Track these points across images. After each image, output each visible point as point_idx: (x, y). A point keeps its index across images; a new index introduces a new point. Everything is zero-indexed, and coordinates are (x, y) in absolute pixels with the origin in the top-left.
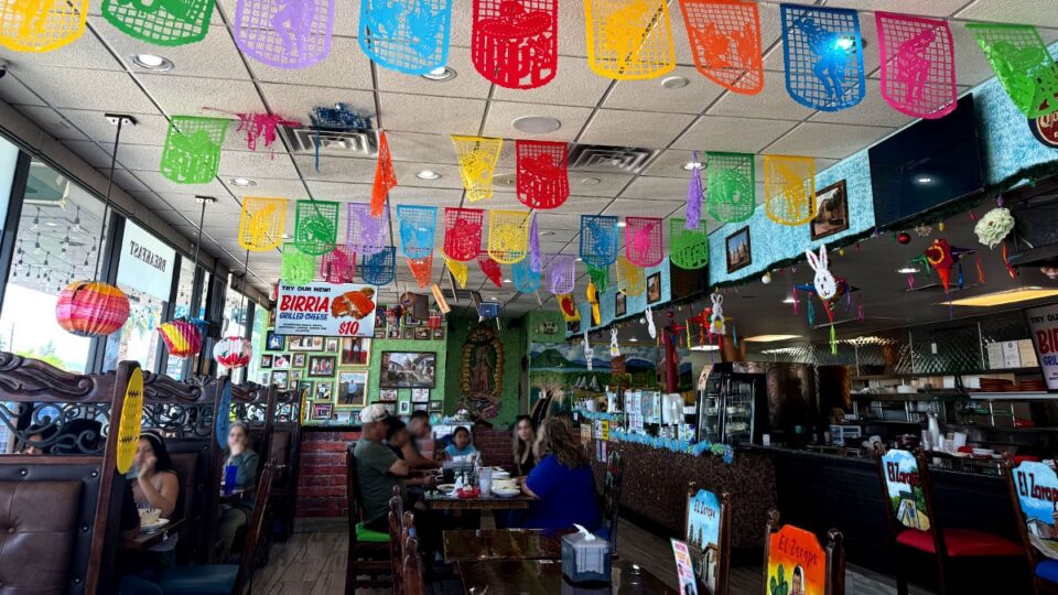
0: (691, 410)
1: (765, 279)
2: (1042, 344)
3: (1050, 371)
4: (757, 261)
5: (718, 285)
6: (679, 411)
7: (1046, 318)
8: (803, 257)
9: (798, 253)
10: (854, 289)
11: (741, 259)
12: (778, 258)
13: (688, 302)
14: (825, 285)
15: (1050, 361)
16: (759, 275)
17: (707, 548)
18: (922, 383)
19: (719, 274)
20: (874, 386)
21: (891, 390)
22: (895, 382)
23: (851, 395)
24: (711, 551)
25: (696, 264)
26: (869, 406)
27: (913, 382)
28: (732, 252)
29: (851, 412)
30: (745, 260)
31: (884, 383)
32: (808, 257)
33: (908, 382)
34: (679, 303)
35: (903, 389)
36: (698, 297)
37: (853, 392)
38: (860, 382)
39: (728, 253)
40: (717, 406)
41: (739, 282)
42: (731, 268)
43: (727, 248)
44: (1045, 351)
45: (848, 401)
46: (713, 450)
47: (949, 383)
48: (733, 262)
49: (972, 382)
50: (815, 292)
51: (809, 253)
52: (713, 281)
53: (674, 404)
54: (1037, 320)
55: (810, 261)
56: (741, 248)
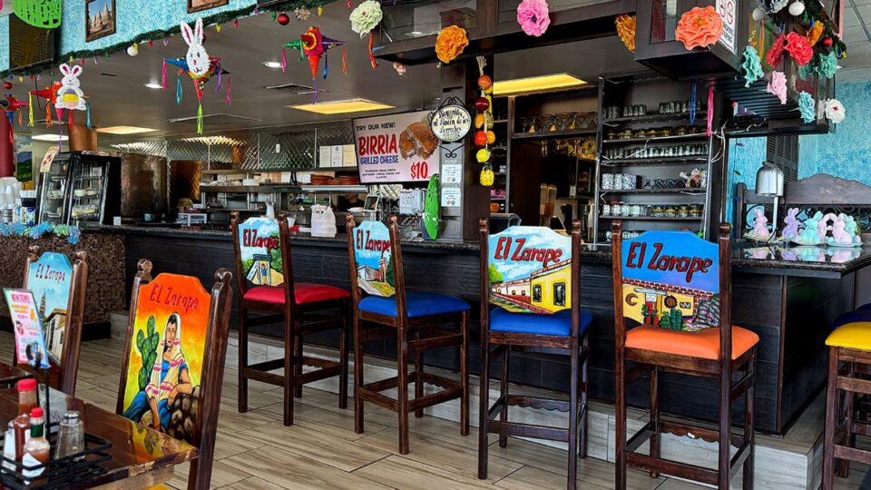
0: (32, 194)
1: (132, 51)
2: (362, 147)
3: (363, 169)
4: (124, 31)
5: (74, 54)
6: (15, 195)
7: (367, 128)
8: (177, 30)
9: (172, 25)
10: (225, 72)
11: (104, 27)
12: (148, 29)
13: (31, 71)
14: (198, 61)
15: (366, 161)
16: (124, 46)
17: (53, 315)
18: (264, 178)
19: (74, 41)
20: (222, 180)
21: (237, 183)
22: (240, 176)
23: (201, 187)
24: (57, 318)
25: (46, 23)
26: (216, 196)
27: (256, 177)
28: (92, 18)
29: (199, 202)
30: (109, 28)
31: (230, 177)
32: (182, 29)
33: (252, 176)
34: (19, 72)
35: (248, 182)
36: (47, 66)
37: (203, 184)
38: (210, 175)
39: (88, 18)
40: (63, 187)
41: (99, 53)
42: (90, 36)
43: (87, 12)
44: (362, 154)
45: (197, 192)
46: (56, 231)
47: (286, 178)
48: (92, 30)
49: (304, 177)
50: (186, 69)
51: (184, 25)
52: (66, 50)
53: (8, 188)
54: (361, 128)
55: (184, 34)
56: (104, 14)
